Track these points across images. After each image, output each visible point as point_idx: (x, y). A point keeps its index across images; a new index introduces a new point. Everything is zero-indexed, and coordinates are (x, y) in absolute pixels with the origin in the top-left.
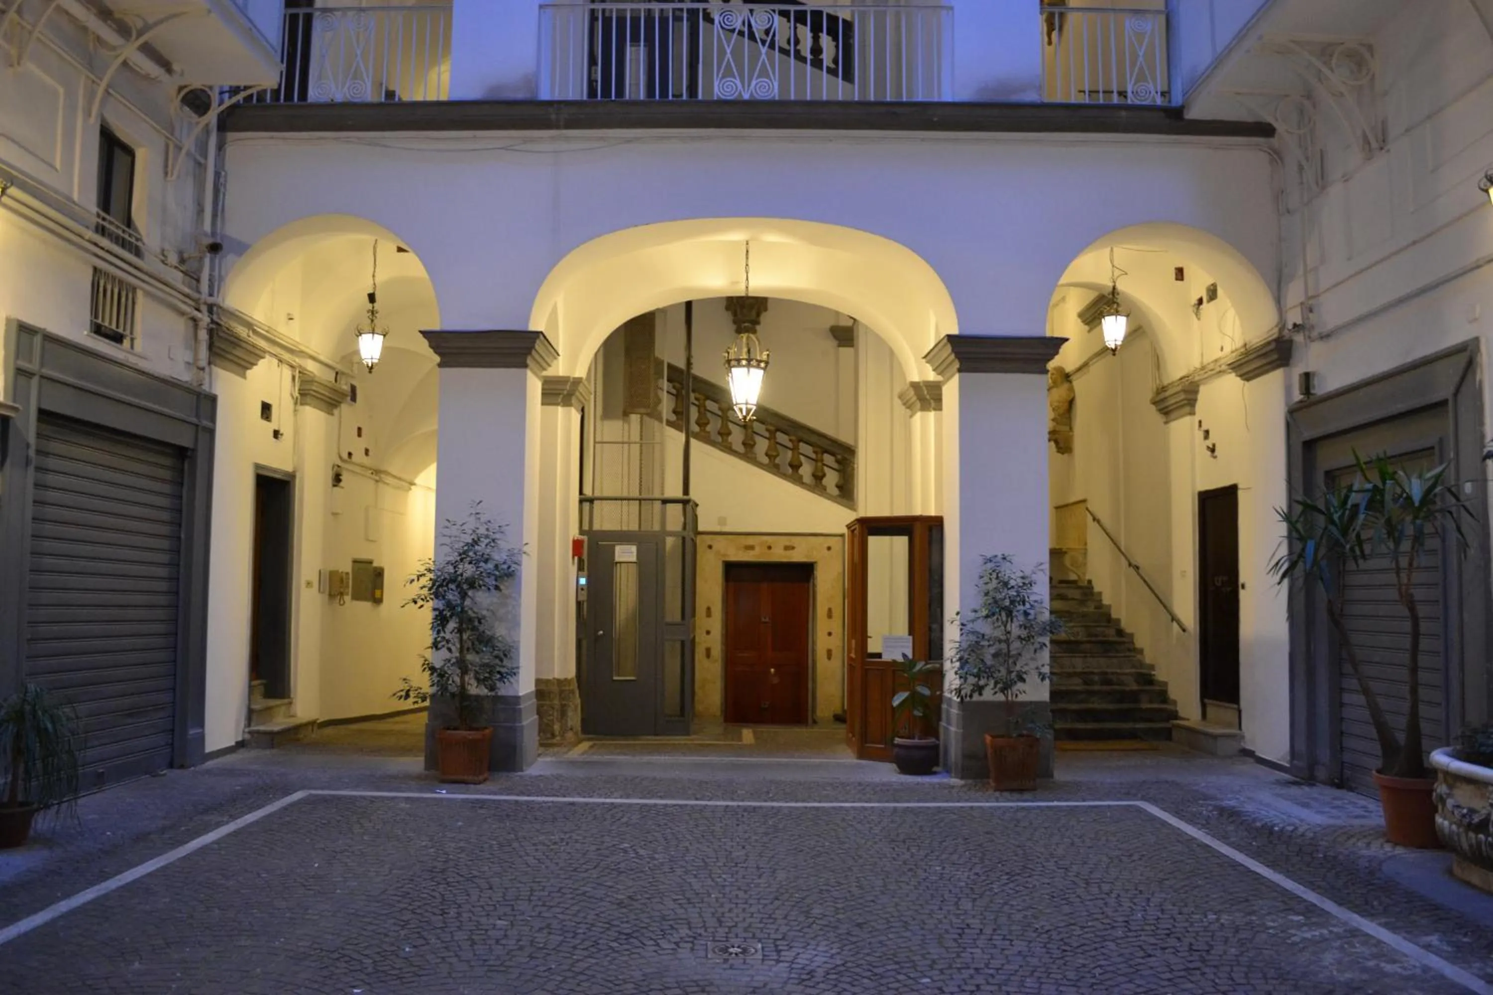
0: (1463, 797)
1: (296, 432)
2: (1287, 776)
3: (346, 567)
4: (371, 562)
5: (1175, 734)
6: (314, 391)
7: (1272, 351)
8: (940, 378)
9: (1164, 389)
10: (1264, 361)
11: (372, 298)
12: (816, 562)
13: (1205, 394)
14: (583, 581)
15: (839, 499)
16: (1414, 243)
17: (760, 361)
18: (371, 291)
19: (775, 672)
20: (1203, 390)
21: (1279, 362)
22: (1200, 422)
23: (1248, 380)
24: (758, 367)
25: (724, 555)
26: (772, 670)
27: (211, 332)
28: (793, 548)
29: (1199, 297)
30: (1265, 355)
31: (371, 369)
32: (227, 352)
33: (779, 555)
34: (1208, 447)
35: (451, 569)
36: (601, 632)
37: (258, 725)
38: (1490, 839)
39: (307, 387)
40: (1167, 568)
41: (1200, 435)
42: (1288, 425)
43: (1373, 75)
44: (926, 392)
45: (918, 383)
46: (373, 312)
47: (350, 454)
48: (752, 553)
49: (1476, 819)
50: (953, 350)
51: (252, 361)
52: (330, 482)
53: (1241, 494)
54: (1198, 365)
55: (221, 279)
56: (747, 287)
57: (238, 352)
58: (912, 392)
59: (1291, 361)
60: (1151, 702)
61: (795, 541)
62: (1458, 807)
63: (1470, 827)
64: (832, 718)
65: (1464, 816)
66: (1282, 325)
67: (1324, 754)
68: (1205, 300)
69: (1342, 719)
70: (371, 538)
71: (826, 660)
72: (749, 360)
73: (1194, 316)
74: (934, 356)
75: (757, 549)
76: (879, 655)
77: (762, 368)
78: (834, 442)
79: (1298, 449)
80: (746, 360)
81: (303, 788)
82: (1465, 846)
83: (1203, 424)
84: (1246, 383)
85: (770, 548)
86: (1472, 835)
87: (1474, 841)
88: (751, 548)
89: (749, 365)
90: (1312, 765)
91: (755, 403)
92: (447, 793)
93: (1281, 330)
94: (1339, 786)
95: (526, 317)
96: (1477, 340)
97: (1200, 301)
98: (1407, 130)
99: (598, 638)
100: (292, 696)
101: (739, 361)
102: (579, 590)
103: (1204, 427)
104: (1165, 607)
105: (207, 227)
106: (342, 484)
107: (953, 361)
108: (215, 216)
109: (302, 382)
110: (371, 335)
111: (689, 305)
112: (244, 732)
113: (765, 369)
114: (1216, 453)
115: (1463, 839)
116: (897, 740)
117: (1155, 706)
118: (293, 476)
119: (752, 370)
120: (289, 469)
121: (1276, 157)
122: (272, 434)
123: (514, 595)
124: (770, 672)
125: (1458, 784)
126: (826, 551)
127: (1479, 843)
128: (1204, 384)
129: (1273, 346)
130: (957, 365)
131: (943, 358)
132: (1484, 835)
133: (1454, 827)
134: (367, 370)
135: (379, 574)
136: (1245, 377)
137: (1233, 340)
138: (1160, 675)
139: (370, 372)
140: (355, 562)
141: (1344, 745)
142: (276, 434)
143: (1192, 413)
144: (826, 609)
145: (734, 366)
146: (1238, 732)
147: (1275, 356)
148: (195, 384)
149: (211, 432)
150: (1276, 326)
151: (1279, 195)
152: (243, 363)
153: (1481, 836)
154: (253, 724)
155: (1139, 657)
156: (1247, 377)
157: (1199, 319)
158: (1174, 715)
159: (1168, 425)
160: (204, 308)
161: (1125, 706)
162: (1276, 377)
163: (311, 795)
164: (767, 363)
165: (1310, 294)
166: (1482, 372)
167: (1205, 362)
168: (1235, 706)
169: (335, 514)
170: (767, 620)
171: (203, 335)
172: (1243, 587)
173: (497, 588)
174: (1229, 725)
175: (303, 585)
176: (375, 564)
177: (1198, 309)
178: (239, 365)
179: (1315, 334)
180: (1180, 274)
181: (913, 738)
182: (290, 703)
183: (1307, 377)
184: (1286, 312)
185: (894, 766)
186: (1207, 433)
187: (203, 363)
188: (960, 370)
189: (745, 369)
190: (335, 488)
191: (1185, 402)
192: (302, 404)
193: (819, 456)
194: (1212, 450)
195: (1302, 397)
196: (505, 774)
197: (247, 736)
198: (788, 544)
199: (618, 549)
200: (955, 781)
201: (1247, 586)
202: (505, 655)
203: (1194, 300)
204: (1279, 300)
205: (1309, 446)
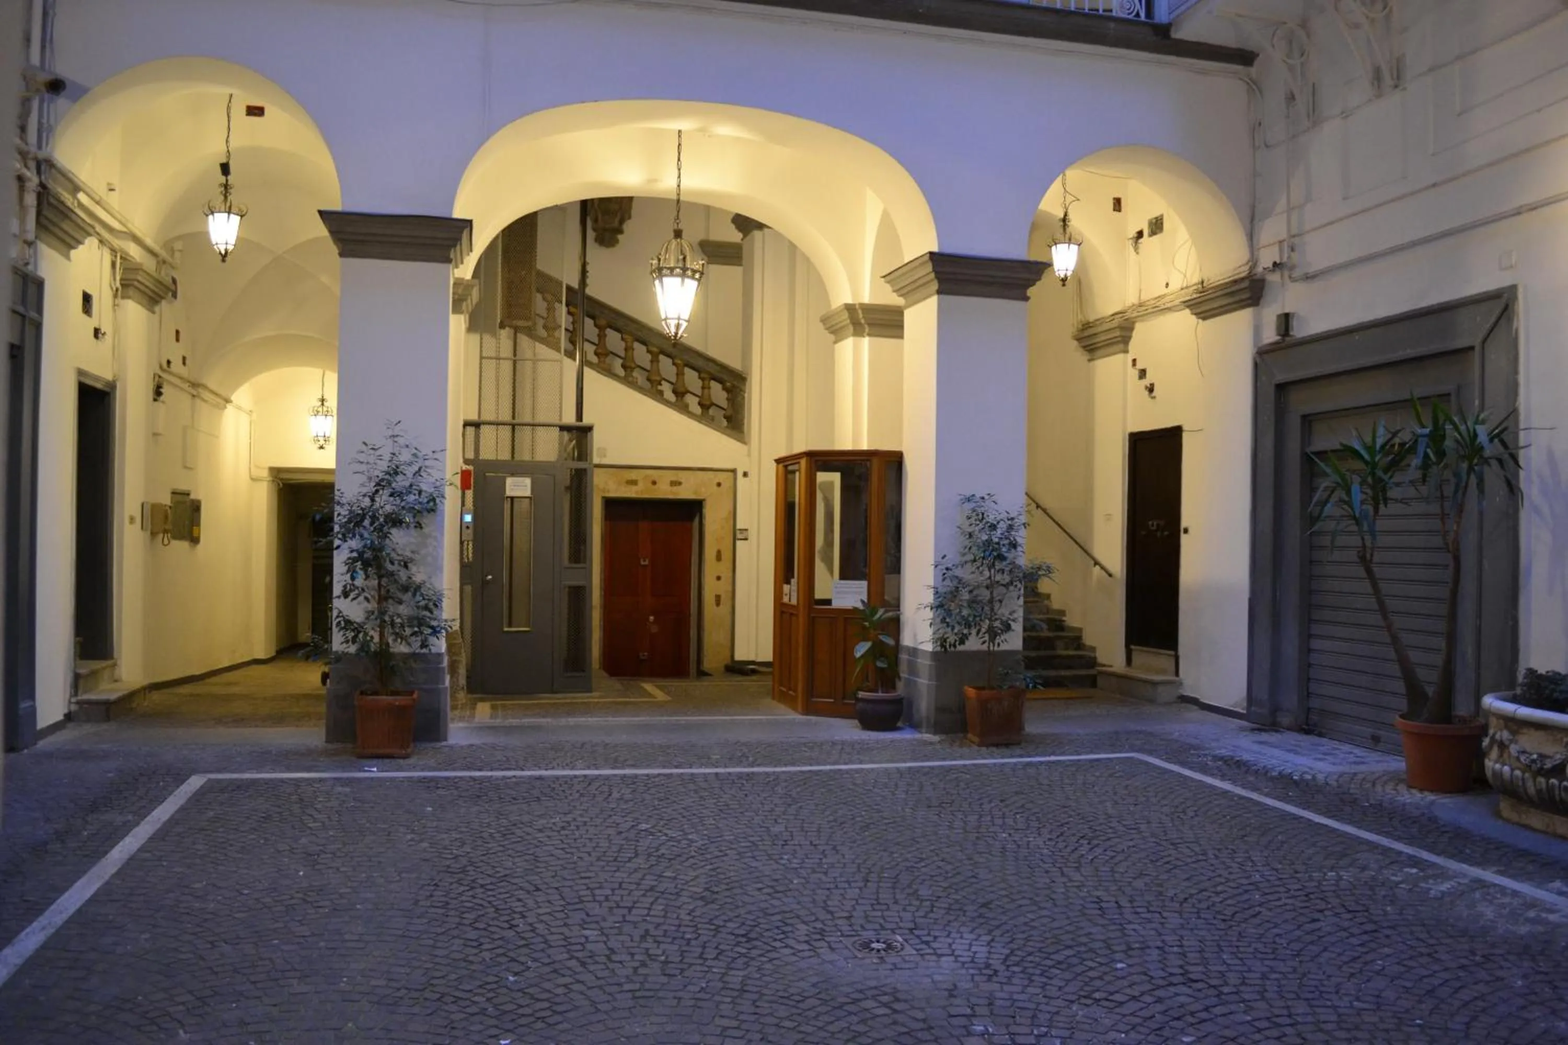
0: (1531, 743)
1: (116, 331)
2: (1245, 723)
3: (166, 500)
4: (188, 494)
5: (1100, 681)
6: (138, 281)
7: (1245, 288)
8: (899, 301)
9: (1087, 326)
10: (1230, 300)
11: (225, 169)
12: (704, 500)
13: (1140, 331)
14: (468, 518)
15: (729, 431)
16: (1434, 185)
17: (694, 272)
18: (224, 161)
19: (655, 620)
20: (1139, 327)
21: (1250, 301)
22: (1134, 361)
23: (1204, 319)
24: (693, 278)
25: (604, 491)
26: (652, 618)
27: (39, 195)
28: (680, 483)
29: (1139, 229)
30: (1232, 294)
31: (224, 256)
32: (55, 224)
33: (664, 491)
34: (1146, 387)
35: (367, 502)
36: (490, 577)
37: (85, 692)
38: (1565, 783)
39: (132, 276)
40: (1086, 512)
41: (1135, 373)
42: (1256, 365)
43: (1391, 11)
44: (861, 316)
45: (854, 305)
46: (226, 186)
47: (169, 362)
48: (634, 488)
49: (1548, 765)
50: (935, 270)
51: (77, 236)
52: (151, 395)
53: (1186, 438)
54: (1136, 301)
55: (50, 130)
56: (679, 186)
57: (66, 226)
58: (846, 315)
59: (1262, 301)
60: (1067, 649)
61: (682, 476)
62: (1524, 752)
63: (1541, 772)
64: (723, 669)
65: (1534, 761)
66: (1253, 261)
67: (1290, 700)
68: (1146, 233)
69: (1310, 665)
70: (188, 465)
71: (715, 607)
72: (685, 269)
73: (1132, 249)
74: (903, 274)
75: (641, 485)
76: (828, 602)
77: (696, 279)
78: (724, 368)
79: (1270, 392)
80: (682, 269)
81: (194, 771)
82: (1532, 790)
83: (1138, 362)
84: (1200, 321)
85: (654, 483)
86: (1542, 780)
87: (1544, 786)
88: (634, 482)
89: (683, 275)
90: (1275, 709)
91: (687, 318)
92: (378, 771)
93: (1252, 269)
94: (1308, 732)
95: (450, 202)
96: (1513, 289)
97: (1140, 234)
98: (1431, 70)
99: (485, 583)
100: (116, 655)
101: (672, 269)
102: (464, 527)
103: (1140, 366)
104: (1086, 552)
105: (35, 59)
106: (162, 398)
107: (932, 280)
108: (43, 47)
109: (125, 270)
110: (226, 215)
111: (584, 203)
112: (70, 702)
113: (699, 280)
114: (1154, 394)
115: (1530, 784)
116: (861, 694)
117: (1071, 653)
118: (112, 386)
119: (687, 281)
120: (109, 377)
121: (1255, 88)
122: (91, 333)
123: (434, 534)
124: (648, 619)
125: (1525, 731)
126: (715, 487)
127: (1550, 789)
128: (1142, 321)
129: (1245, 284)
130: (935, 286)
131: (916, 277)
132: (1558, 780)
133: (1518, 773)
134: (220, 258)
135: (196, 507)
136: (1202, 315)
137: (1185, 276)
138: (1072, 620)
139: (223, 261)
140: (174, 493)
141: (1310, 691)
142: (97, 333)
143: (1126, 351)
144: (714, 554)
145: (666, 276)
146: (1174, 678)
147: (1245, 296)
148: (21, 263)
149: (38, 327)
150: (1247, 263)
151: (1256, 126)
152: (68, 240)
153: (1554, 781)
154: (80, 692)
155: (1046, 602)
156: (1204, 315)
157: (1137, 253)
158: (1092, 662)
159: (1092, 363)
160: (32, 164)
161: (1042, 653)
162: (1242, 319)
163: (209, 780)
164: (702, 274)
165: (1294, 231)
166: (1518, 320)
167: (1144, 297)
168: (1172, 653)
169: (155, 434)
170: (647, 563)
171: (31, 200)
172: (1186, 531)
173: (419, 526)
174: (1163, 672)
175: (127, 521)
176: (192, 497)
177: (1136, 243)
178: (63, 241)
179: (1297, 273)
180: (1118, 204)
181: (877, 691)
182: (115, 665)
183: (1285, 321)
184: (1259, 249)
185: (856, 722)
186: (1143, 373)
187: (31, 236)
188: (939, 292)
189: (679, 279)
190: (156, 403)
191: (1119, 339)
192: (123, 297)
193: (706, 382)
194: (1151, 389)
195: (1278, 338)
196: (429, 745)
197: (74, 708)
198: (674, 479)
199: (509, 481)
200: (928, 737)
201: (1190, 530)
202: (436, 606)
203: (1132, 233)
204: (1251, 236)
205: (1281, 388)
